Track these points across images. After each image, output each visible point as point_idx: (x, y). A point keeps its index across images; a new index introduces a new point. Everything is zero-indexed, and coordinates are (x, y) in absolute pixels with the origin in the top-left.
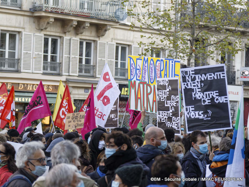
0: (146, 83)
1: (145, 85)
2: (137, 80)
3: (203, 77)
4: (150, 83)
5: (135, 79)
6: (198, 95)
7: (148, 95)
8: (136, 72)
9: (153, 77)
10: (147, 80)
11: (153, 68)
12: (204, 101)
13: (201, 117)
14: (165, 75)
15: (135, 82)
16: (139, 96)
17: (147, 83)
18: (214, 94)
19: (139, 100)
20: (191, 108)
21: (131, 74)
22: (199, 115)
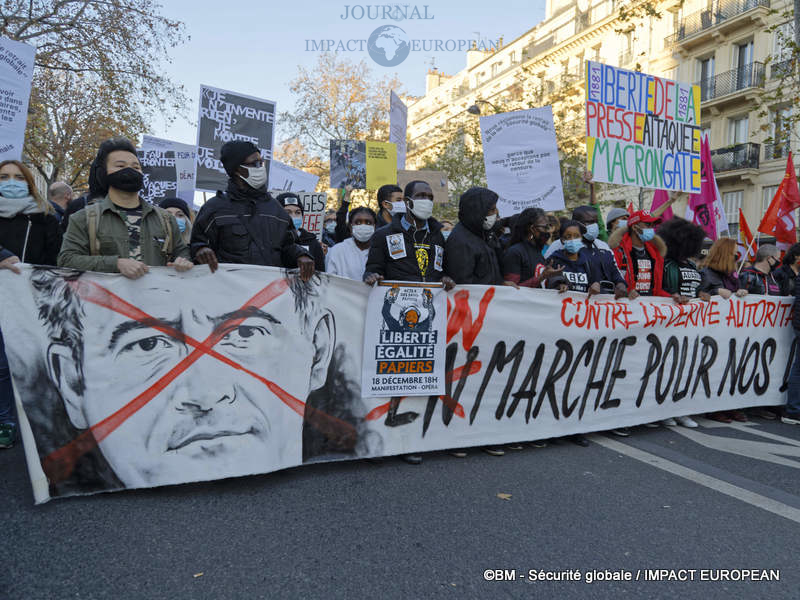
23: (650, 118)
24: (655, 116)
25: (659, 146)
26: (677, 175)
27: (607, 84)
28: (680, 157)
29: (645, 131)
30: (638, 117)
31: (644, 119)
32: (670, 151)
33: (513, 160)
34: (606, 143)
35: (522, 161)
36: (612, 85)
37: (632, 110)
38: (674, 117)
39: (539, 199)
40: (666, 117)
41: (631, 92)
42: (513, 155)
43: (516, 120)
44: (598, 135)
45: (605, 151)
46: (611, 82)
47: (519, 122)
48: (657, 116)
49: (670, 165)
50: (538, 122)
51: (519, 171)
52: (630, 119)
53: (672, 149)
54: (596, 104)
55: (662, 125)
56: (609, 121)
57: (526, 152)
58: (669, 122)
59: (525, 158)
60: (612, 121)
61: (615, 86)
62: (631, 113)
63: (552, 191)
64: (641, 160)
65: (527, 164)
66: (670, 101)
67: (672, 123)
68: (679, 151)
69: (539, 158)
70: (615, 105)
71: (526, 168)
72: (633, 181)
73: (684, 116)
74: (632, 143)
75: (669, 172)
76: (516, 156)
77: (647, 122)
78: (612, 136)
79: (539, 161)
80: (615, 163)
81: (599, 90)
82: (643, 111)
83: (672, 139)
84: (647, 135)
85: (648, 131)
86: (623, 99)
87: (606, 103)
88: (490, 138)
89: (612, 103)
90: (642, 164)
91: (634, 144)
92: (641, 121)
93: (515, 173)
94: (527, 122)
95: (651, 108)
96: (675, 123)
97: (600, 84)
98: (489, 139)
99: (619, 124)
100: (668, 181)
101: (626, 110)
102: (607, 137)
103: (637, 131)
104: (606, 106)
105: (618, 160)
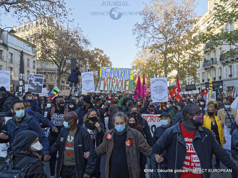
0: (111, 78)
1: (111, 79)
2: (106, 77)
3: (36, 77)
4: (114, 78)
5: (105, 77)
6: (34, 82)
7: (112, 83)
8: (105, 74)
9: (117, 76)
10: (112, 77)
11: (117, 72)
12: (35, 84)
13: (33, 89)
14: (124, 74)
15: (104, 78)
16: (107, 84)
17: (113, 78)
18: (39, 83)
19: (106, 86)
20: (30, 85)
21: (102, 75)
22: (32, 88)
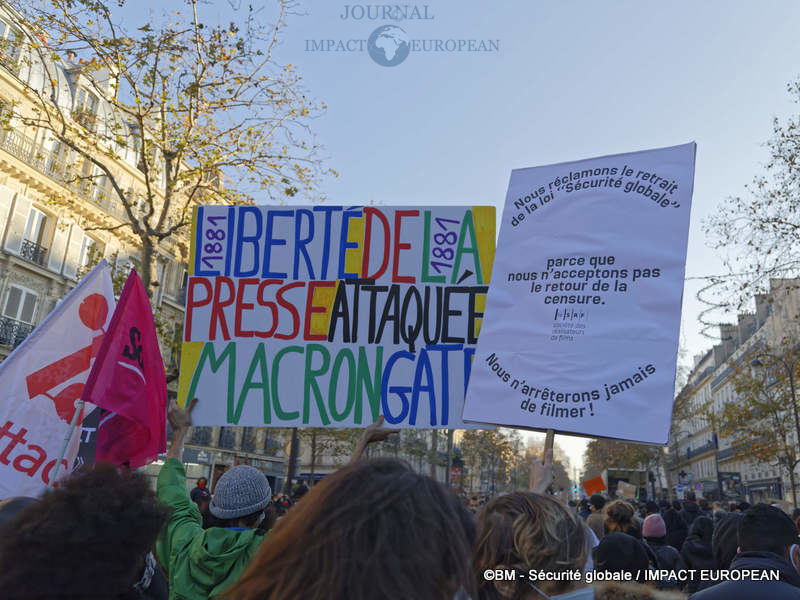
23: (350, 289)
24: (367, 283)
25: (374, 337)
26: (424, 396)
27: (241, 239)
28: (435, 357)
29: (335, 315)
30: (318, 291)
31: (333, 292)
32: (404, 346)
33: (558, 275)
34: (231, 350)
35: (577, 280)
36: (255, 240)
37: (304, 276)
38: (418, 276)
39: (596, 395)
40: (396, 278)
41: (300, 245)
42: (561, 262)
43: (589, 178)
44: (212, 336)
45: (225, 366)
46: (253, 233)
47: (598, 184)
48: (372, 280)
49: (404, 373)
50: (646, 183)
51: (562, 307)
52: (298, 297)
53: (411, 341)
54: (212, 280)
55: (382, 297)
56: (241, 307)
57: (595, 261)
58: (404, 288)
59: (588, 275)
60: (250, 306)
61: (262, 242)
62: (302, 284)
63: (638, 377)
64: (321, 372)
65: (588, 291)
66: (407, 246)
67: (413, 290)
68: (431, 345)
69: (628, 280)
70: (259, 275)
71: (585, 300)
72: (295, 415)
73: (447, 272)
74: (300, 341)
75: (400, 391)
76: (568, 267)
77: (341, 296)
78: (249, 334)
79: (624, 288)
80: (248, 385)
81: (223, 254)
82: (333, 275)
83: (411, 320)
84: (340, 321)
85: (345, 315)
86: (282, 260)
87: (237, 273)
88: (521, 218)
89: (254, 272)
90: (323, 382)
91: (303, 343)
92: (326, 297)
93: (553, 307)
94: (618, 183)
95: (354, 266)
96: (420, 287)
97: (224, 244)
98: (515, 222)
99: (268, 310)
100: (396, 411)
101: (287, 282)
102: (233, 338)
103: (315, 317)
104: (236, 281)
105: (257, 378)
